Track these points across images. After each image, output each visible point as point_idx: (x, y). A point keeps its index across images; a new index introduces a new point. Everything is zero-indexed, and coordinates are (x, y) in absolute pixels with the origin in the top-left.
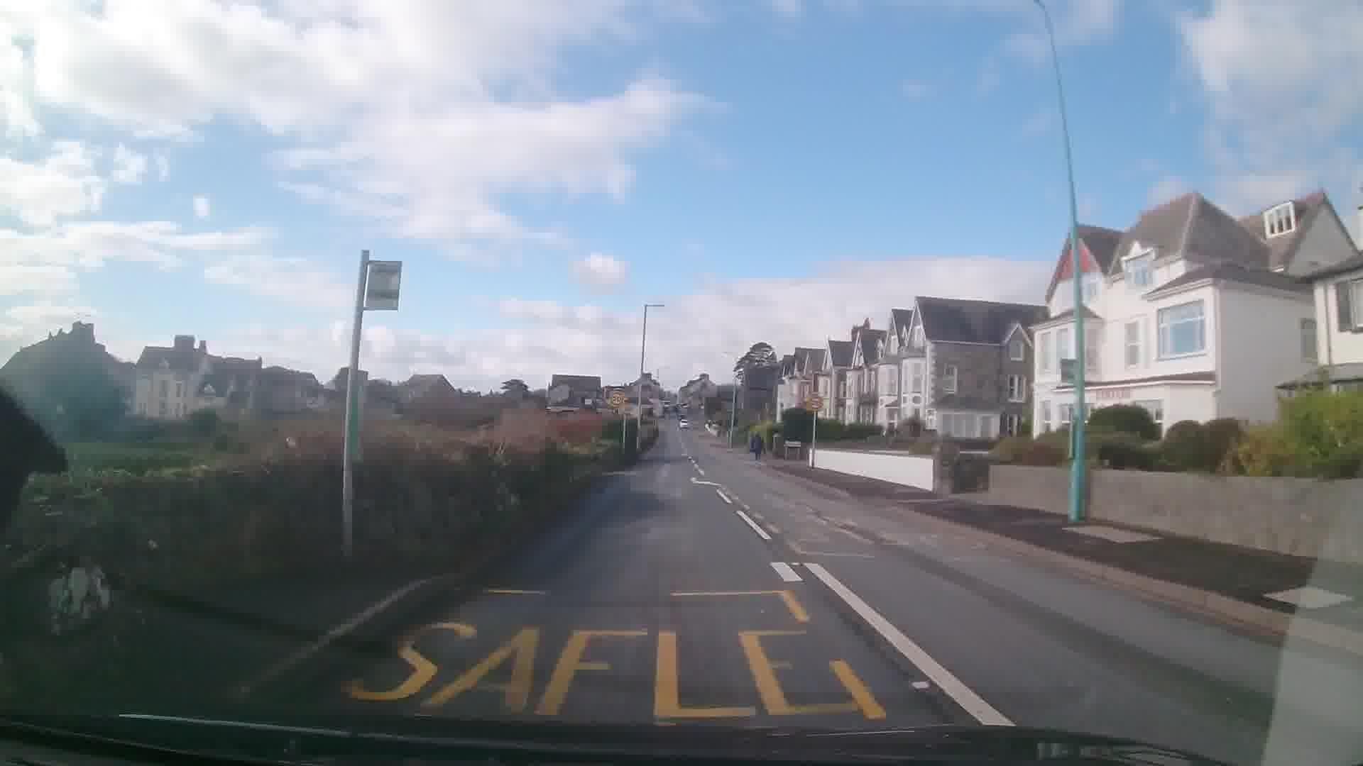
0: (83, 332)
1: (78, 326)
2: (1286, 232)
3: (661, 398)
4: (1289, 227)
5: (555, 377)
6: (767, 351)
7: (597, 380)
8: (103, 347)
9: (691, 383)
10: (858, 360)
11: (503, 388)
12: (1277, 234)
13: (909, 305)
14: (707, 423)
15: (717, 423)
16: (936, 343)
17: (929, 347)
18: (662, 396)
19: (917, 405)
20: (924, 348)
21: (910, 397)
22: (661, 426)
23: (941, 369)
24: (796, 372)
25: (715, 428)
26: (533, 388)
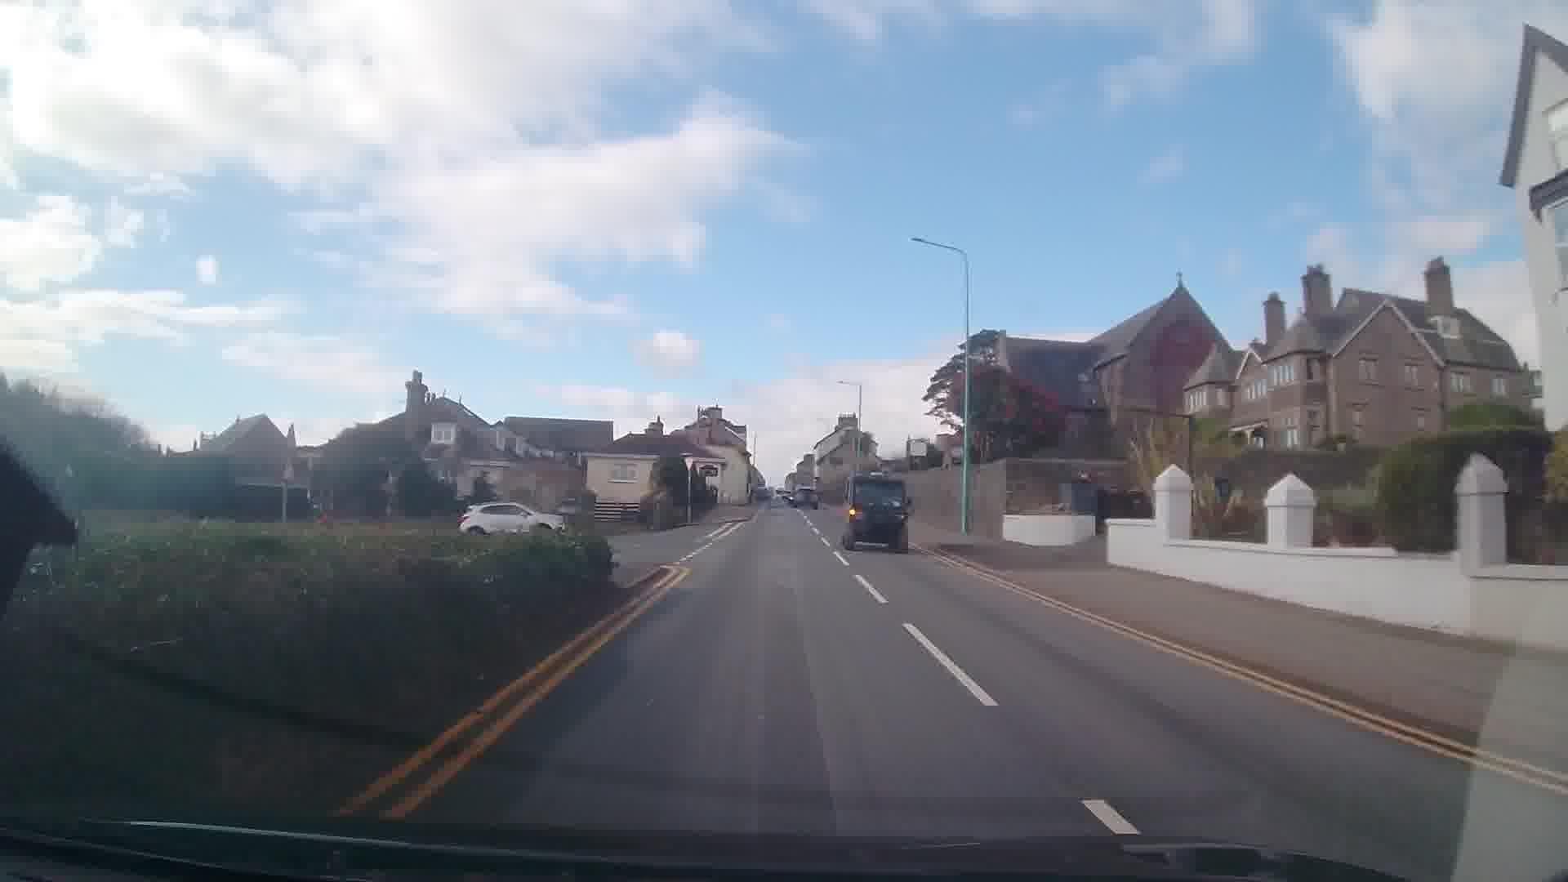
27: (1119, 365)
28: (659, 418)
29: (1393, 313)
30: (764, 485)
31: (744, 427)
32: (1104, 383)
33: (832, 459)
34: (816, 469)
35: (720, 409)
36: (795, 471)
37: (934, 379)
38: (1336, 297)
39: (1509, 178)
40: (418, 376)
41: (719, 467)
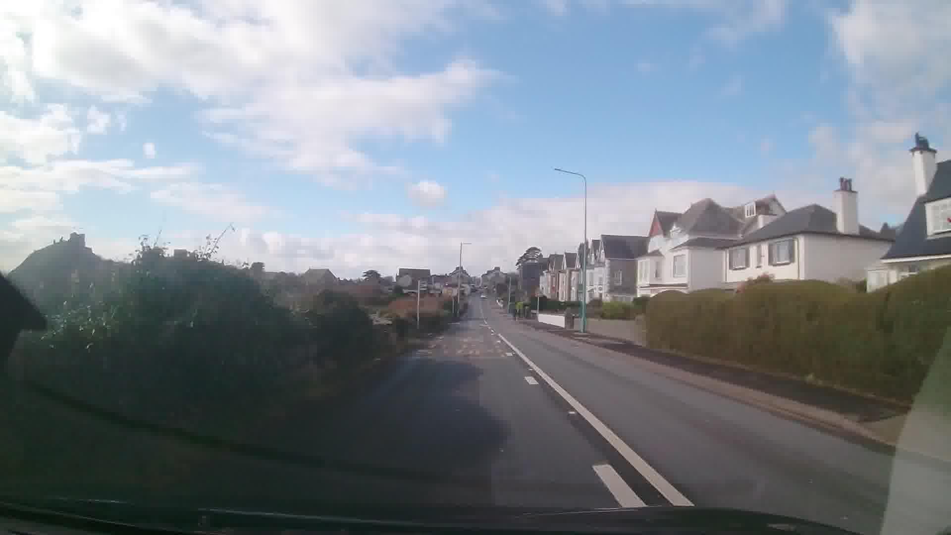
0: (77, 240)
1: (74, 235)
2: (752, 216)
3: (469, 283)
4: (753, 214)
5: (401, 270)
6: (537, 252)
7: (428, 271)
8: (90, 249)
9: (489, 272)
10: (578, 266)
11: (365, 276)
12: (749, 216)
13: (599, 238)
14: (497, 299)
15: (503, 299)
16: (610, 260)
17: (607, 261)
18: (470, 281)
19: (601, 292)
20: (605, 262)
21: (597, 287)
22: (470, 301)
23: (612, 274)
24: (550, 269)
25: (502, 303)
26: (383, 275)
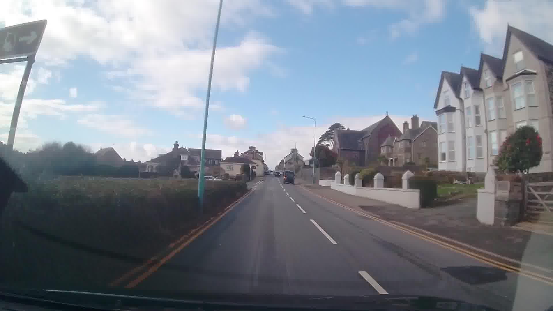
27: (369, 138)
28: (237, 151)
29: (432, 129)
30: (268, 170)
31: (262, 153)
32: (365, 142)
33: (289, 162)
34: (284, 165)
35: (255, 147)
36: (278, 165)
37: (320, 138)
38: (420, 123)
39: (436, 106)
40: (177, 142)
41: (256, 166)
